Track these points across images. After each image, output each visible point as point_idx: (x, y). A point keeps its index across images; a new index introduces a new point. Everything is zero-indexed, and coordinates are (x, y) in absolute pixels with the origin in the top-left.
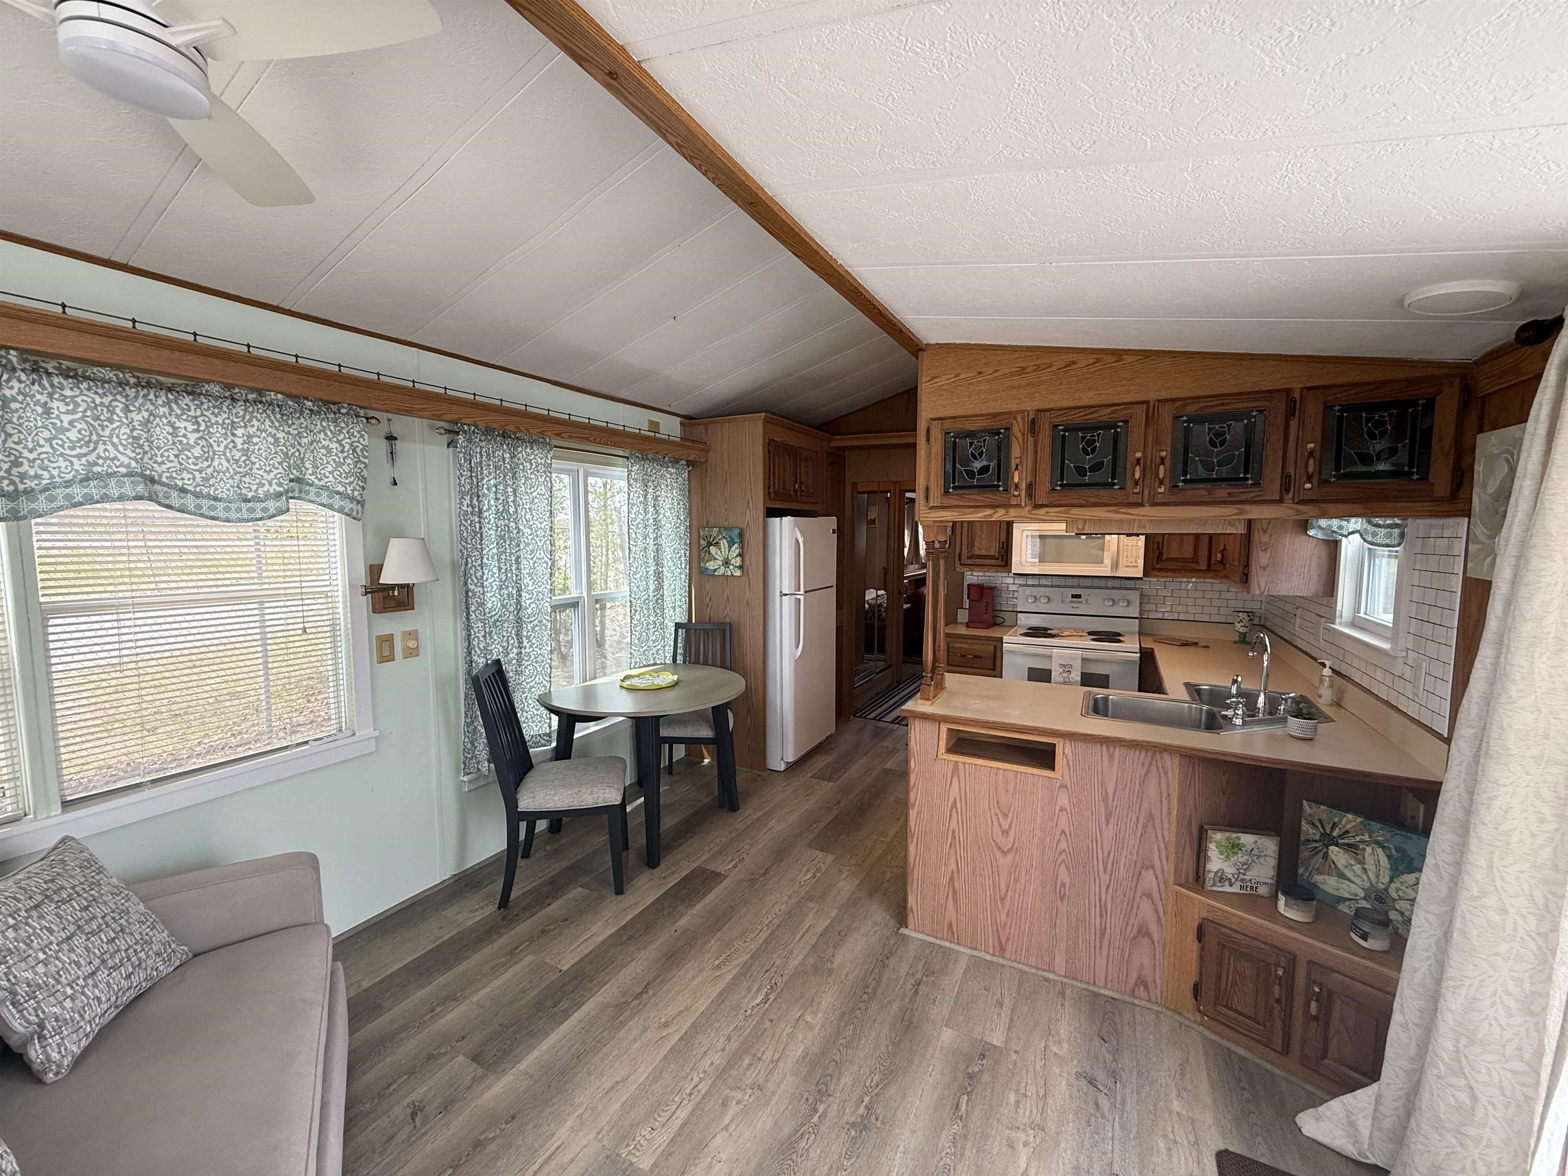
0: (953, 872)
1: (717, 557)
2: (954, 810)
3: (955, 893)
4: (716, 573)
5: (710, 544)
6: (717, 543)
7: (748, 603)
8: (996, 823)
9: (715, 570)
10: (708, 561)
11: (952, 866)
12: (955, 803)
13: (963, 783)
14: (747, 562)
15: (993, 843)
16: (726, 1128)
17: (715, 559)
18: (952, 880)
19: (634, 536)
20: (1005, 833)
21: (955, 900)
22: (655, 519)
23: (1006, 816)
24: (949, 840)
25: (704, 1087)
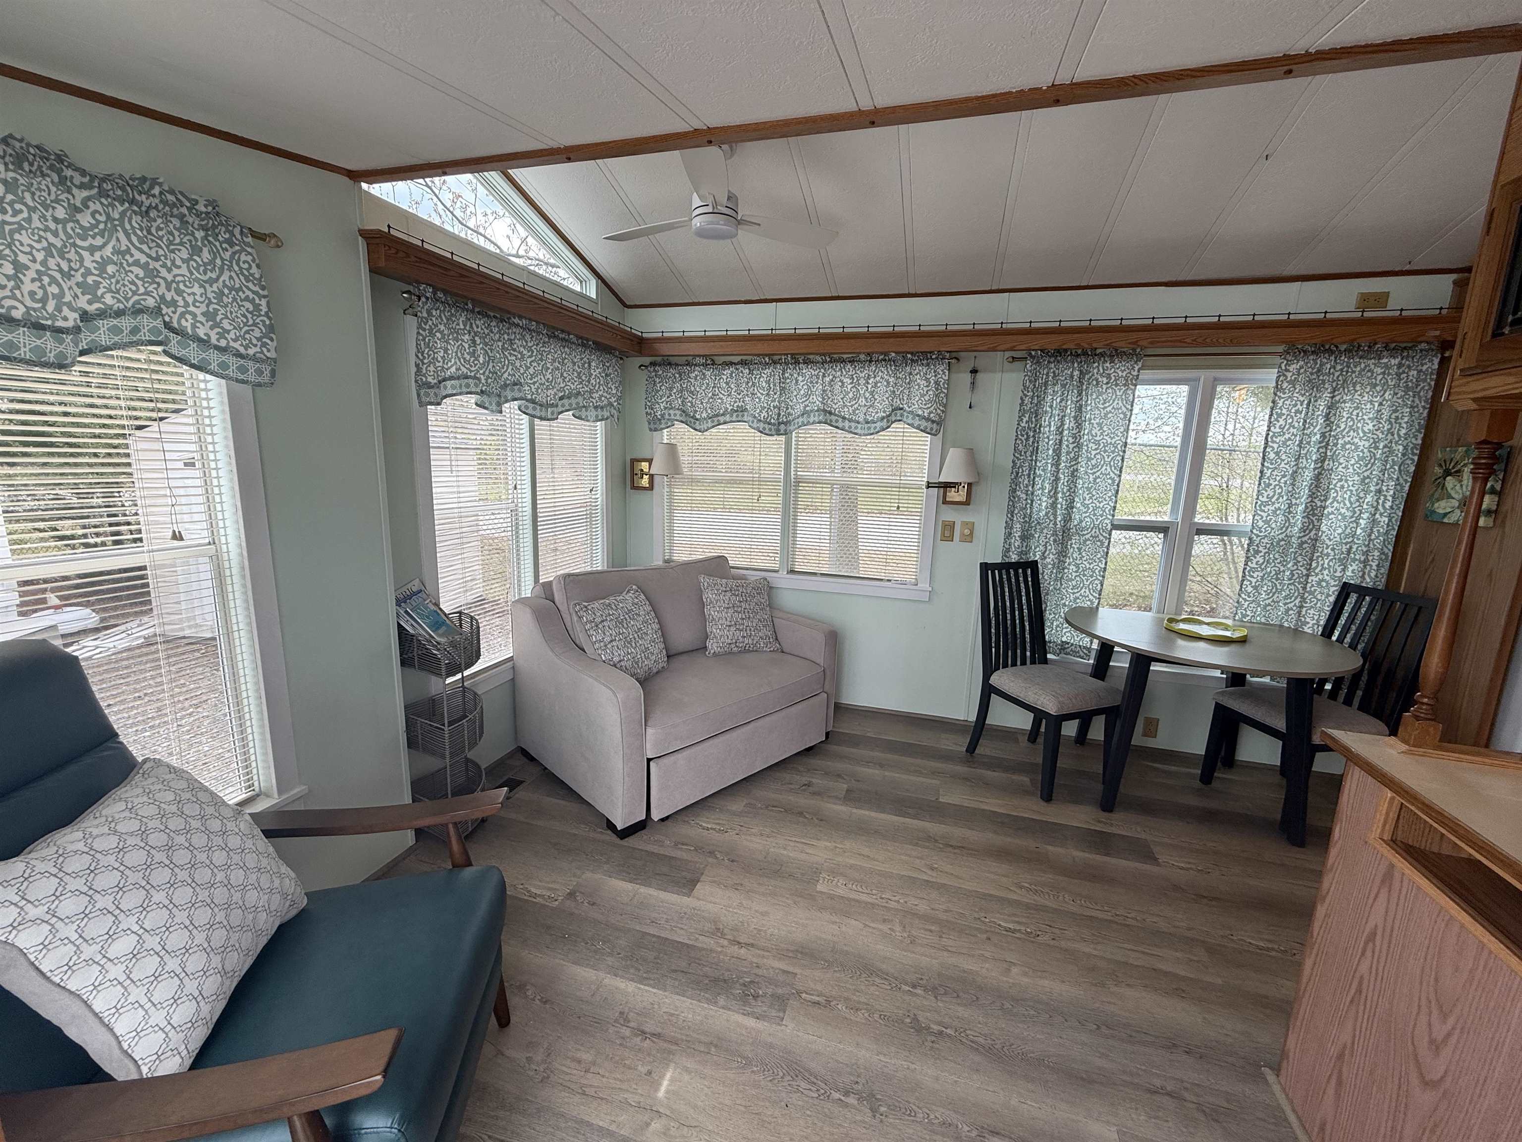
0: (1345, 1047)
1: (1453, 495)
2: (1371, 945)
3: (1339, 1083)
4: (1446, 520)
5: (1447, 473)
6: (1459, 471)
7: (1490, 575)
8: (1423, 1019)
9: (1445, 515)
10: (1438, 500)
11: (1346, 1037)
12: (1373, 934)
13: (1393, 906)
14: (1505, 507)
15: (1411, 1048)
16: (866, 925)
17: (1450, 497)
18: (1340, 1056)
19: (1272, 455)
20: (1436, 1046)
21: (1338, 1095)
22: (1323, 435)
23: (1444, 1016)
24: (1353, 991)
25: (892, 905)
